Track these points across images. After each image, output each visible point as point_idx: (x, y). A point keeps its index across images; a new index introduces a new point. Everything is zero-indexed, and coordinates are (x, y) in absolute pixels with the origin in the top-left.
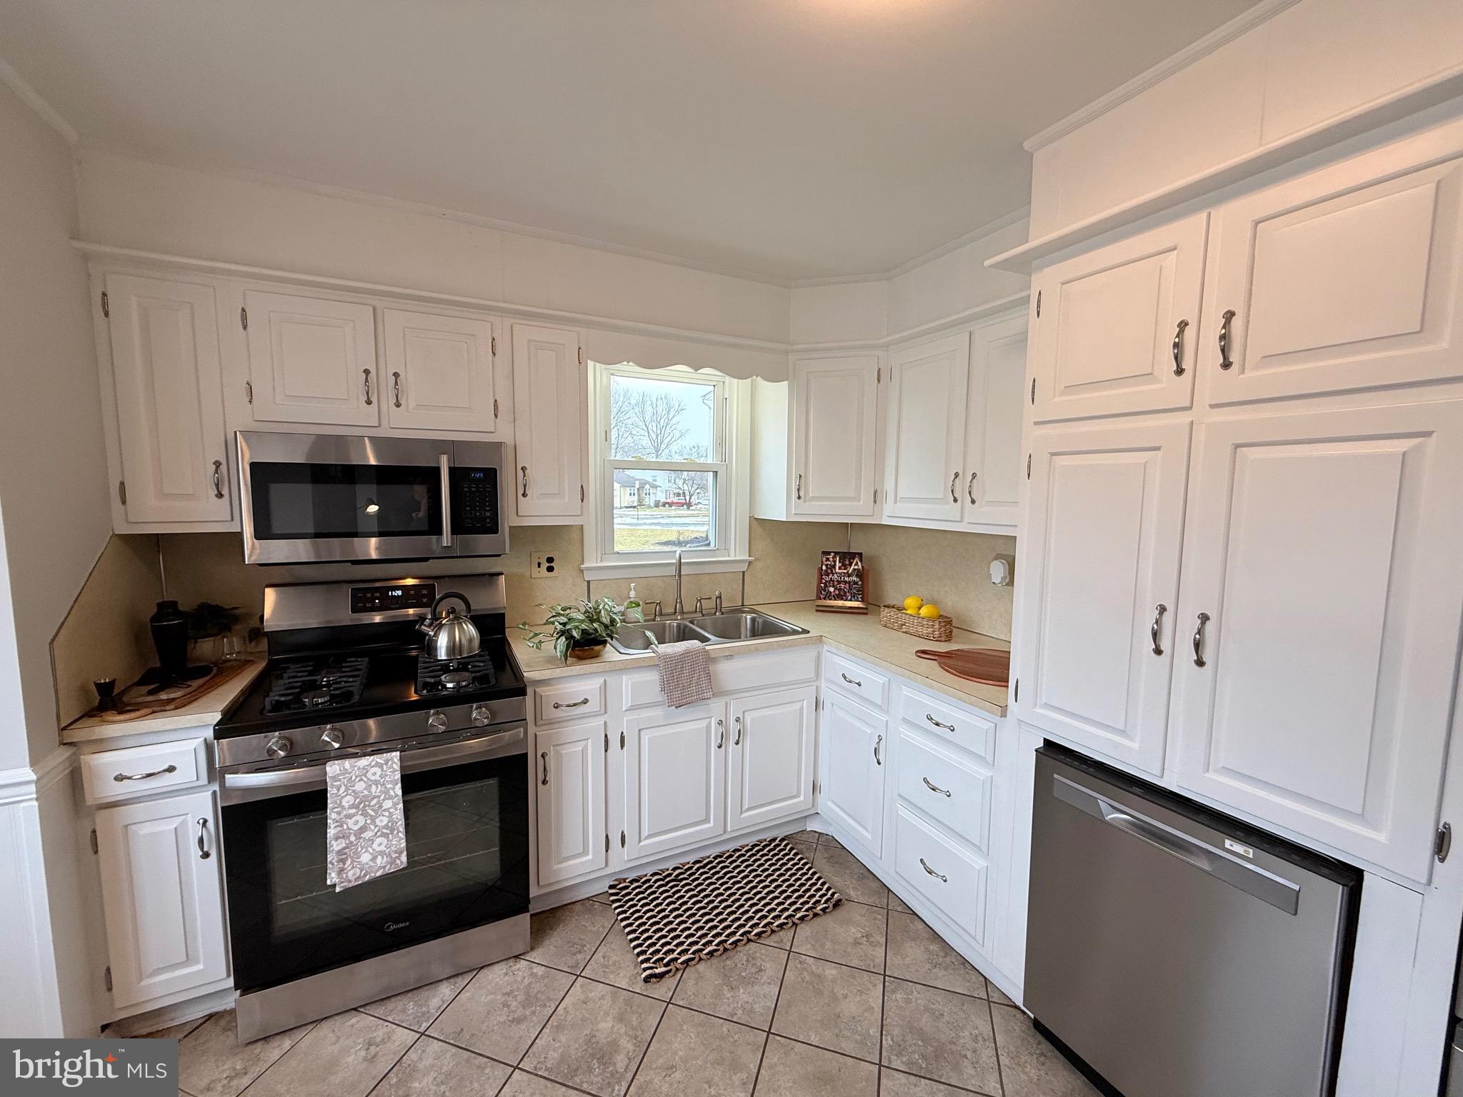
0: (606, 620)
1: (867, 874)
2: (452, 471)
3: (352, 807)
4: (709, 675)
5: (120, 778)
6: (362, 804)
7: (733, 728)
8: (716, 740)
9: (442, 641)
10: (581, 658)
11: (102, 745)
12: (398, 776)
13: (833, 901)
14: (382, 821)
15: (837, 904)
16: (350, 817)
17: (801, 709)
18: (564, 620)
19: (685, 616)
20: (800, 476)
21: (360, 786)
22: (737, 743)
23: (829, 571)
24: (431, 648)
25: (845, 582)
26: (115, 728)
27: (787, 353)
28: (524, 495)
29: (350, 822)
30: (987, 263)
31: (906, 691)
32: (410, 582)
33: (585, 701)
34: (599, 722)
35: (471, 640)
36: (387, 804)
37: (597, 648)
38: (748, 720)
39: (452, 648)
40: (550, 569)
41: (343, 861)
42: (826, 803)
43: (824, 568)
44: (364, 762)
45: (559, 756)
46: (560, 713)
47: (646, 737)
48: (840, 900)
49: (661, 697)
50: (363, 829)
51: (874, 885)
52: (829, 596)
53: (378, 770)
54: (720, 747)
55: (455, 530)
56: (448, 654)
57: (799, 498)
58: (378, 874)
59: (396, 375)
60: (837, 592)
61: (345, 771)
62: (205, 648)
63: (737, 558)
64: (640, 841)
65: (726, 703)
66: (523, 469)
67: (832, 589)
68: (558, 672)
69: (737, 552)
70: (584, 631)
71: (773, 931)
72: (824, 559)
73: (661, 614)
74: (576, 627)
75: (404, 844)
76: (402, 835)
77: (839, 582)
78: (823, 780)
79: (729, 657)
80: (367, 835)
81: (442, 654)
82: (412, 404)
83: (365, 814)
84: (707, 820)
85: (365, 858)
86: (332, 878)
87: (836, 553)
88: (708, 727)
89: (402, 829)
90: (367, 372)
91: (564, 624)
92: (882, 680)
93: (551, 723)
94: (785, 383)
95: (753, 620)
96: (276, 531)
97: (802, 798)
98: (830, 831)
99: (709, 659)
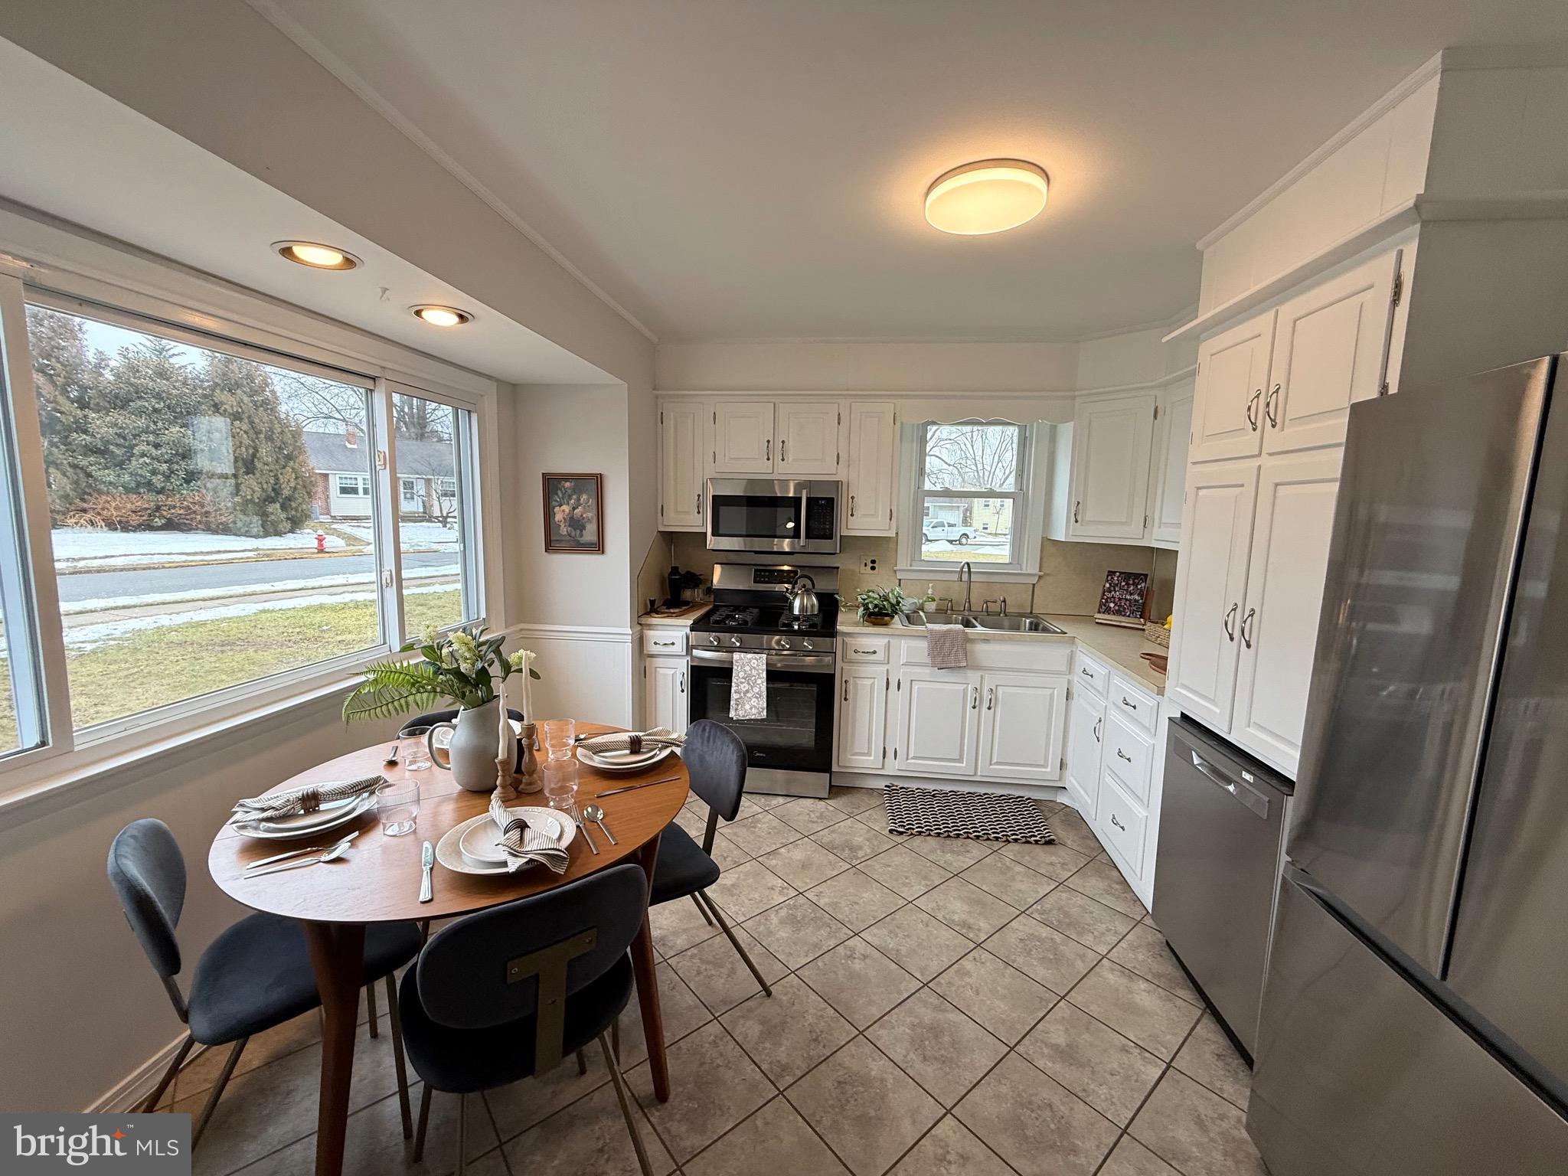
0: (894, 601)
1: (1091, 836)
2: (808, 499)
3: (743, 678)
4: (965, 650)
5: (655, 643)
6: (747, 678)
7: (986, 696)
8: (971, 703)
9: (797, 603)
10: (875, 624)
11: (650, 627)
12: (765, 667)
13: (1047, 839)
14: (756, 690)
15: (1050, 842)
16: (742, 683)
17: (1052, 696)
18: (866, 597)
19: (971, 613)
20: (1079, 503)
21: (747, 668)
22: (989, 708)
23: (1112, 589)
24: (791, 608)
25: (1126, 600)
26: (656, 620)
27: (1074, 398)
28: (852, 515)
29: (742, 686)
30: (1164, 340)
31: (1116, 680)
32: (786, 568)
33: (875, 652)
34: (884, 668)
35: (813, 606)
36: (759, 681)
37: (887, 618)
38: (1000, 691)
39: (802, 608)
40: (873, 568)
41: (738, 705)
42: (1070, 781)
43: (1108, 585)
44: (749, 656)
45: (856, 685)
46: (859, 657)
47: (916, 686)
48: (1054, 840)
49: (928, 660)
50: (747, 691)
51: (1093, 844)
52: (1108, 611)
53: (755, 661)
54: (974, 707)
55: (808, 537)
56: (800, 611)
57: (1076, 521)
58: (753, 717)
59: (783, 442)
60: (1117, 608)
61: (741, 659)
62: (687, 594)
63: (1029, 572)
64: (907, 759)
65: (982, 677)
66: (853, 498)
67: (1112, 605)
68: (857, 630)
69: (1031, 567)
70: (876, 606)
71: (988, 839)
72: (1109, 578)
73: (952, 610)
74: (871, 602)
75: (765, 705)
76: (765, 700)
77: (1120, 599)
78: (1069, 761)
79: (986, 640)
80: (749, 695)
81: (796, 612)
82: (790, 459)
83: (749, 684)
84: (960, 760)
85: (747, 707)
86: (732, 714)
87: (1121, 573)
88: (965, 691)
89: (765, 696)
90: (768, 441)
91: (864, 600)
92: (1104, 672)
93: (852, 662)
94: (1072, 423)
95: (1031, 623)
96: (721, 532)
97: (1049, 770)
98: (1076, 806)
99: (967, 640)
